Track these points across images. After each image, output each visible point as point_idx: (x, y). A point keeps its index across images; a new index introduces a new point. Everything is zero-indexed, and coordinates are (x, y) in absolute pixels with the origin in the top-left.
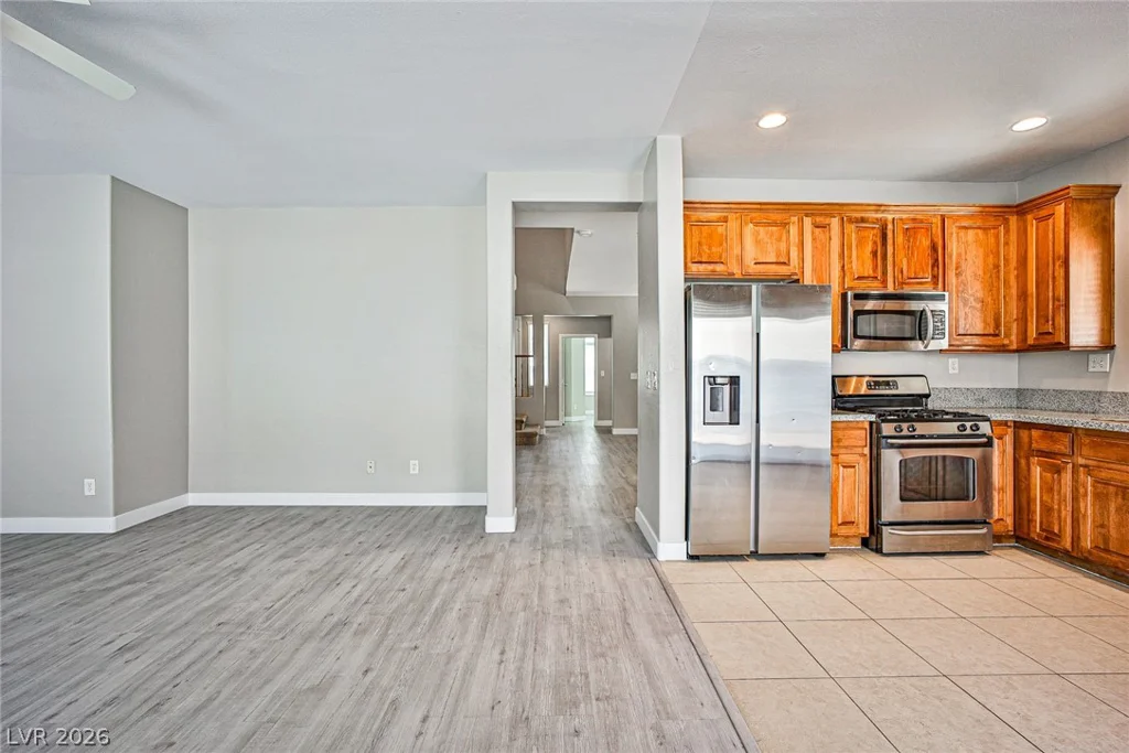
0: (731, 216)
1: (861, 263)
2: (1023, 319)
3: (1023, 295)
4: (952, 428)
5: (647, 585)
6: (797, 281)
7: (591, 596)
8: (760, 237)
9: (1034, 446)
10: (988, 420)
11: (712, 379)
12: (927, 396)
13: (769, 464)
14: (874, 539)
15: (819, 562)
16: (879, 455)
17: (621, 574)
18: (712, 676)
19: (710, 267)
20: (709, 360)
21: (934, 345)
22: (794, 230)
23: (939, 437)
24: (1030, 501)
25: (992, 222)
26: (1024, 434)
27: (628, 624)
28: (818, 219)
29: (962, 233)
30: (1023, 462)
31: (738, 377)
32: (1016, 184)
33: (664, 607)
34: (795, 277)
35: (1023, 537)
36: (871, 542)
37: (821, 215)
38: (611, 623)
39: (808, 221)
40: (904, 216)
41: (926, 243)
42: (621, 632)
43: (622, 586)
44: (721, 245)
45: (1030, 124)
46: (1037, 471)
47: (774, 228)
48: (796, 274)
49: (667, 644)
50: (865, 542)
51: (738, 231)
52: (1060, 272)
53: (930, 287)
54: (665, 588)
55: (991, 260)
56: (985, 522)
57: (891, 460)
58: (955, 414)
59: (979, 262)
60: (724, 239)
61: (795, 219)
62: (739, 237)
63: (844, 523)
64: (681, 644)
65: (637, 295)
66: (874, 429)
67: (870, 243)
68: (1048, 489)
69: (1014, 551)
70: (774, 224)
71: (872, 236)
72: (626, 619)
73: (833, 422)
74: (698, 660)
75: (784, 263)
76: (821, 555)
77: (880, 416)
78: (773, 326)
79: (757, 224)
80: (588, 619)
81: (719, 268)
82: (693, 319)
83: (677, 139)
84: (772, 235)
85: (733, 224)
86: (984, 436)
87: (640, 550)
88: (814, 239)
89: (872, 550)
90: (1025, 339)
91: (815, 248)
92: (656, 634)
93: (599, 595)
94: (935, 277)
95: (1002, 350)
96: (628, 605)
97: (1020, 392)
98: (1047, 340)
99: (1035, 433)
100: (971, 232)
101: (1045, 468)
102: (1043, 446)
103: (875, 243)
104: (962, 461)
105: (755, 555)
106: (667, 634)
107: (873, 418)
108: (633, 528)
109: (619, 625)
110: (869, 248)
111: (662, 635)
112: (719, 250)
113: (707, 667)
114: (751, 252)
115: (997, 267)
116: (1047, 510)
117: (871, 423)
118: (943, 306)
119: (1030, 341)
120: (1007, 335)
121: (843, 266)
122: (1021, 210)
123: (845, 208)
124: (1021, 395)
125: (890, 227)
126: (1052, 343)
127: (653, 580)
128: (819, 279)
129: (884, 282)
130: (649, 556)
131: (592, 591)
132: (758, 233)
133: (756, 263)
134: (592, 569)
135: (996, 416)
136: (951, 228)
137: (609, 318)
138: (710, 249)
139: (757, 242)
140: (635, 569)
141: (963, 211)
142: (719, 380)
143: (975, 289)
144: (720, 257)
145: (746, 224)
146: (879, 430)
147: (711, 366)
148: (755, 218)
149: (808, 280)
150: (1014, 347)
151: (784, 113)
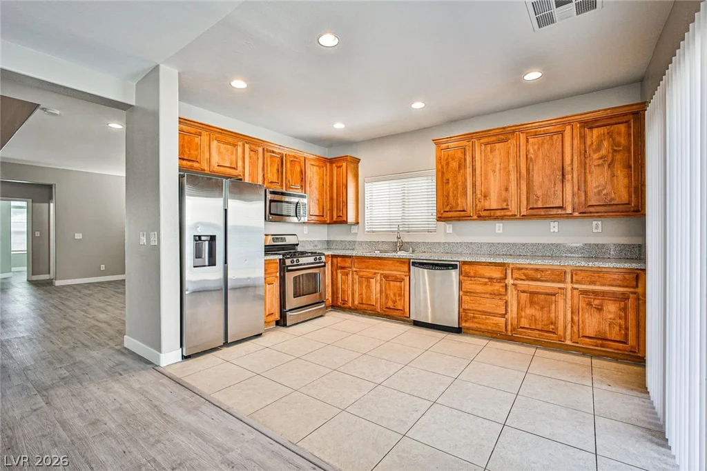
0: (204, 133)
1: (272, 175)
2: (331, 210)
3: (331, 199)
4: (311, 259)
5: (163, 385)
6: (241, 179)
7: (120, 409)
8: (221, 150)
9: (339, 265)
10: (324, 255)
11: (198, 238)
12: (297, 245)
13: (234, 289)
14: (282, 320)
15: (259, 339)
16: (284, 276)
17: (136, 386)
18: (240, 417)
19: (190, 163)
20: (196, 226)
21: (303, 219)
22: (240, 150)
23: (308, 264)
24: (337, 289)
25: (321, 164)
26: (335, 260)
27: (165, 414)
28: (252, 146)
29: (312, 167)
30: (335, 272)
31: (215, 236)
32: (327, 149)
33: (186, 394)
34: (240, 177)
35: (335, 307)
36: (282, 322)
37: (254, 144)
38: (149, 419)
39: (247, 146)
40: (290, 154)
41: (299, 169)
42: (162, 421)
43: (143, 392)
44: (197, 150)
45: (339, 126)
46: (340, 275)
47: (229, 146)
48: (240, 175)
49: (200, 413)
50: (277, 323)
51: (208, 144)
52: (345, 191)
53: (300, 191)
54: (178, 382)
55: (321, 182)
56: (323, 302)
57: (290, 277)
58: (312, 253)
59: (317, 181)
60: (198, 147)
61: (240, 143)
62: (208, 147)
63: (269, 315)
64: (210, 410)
65: (124, 174)
66: (282, 262)
67: (276, 165)
68: (343, 282)
69: (332, 312)
70: (229, 144)
71: (277, 161)
72: (160, 412)
73: (265, 260)
74: (226, 413)
75: (234, 168)
76: (260, 335)
77: (283, 256)
78: (234, 205)
79: (219, 141)
80: (128, 424)
81: (195, 165)
82: (187, 197)
83: (176, 72)
84: (228, 150)
85: (205, 138)
86: (322, 262)
87: (142, 365)
88: (250, 157)
89: (281, 326)
90: (332, 218)
91: (250, 162)
92: (189, 411)
93: (127, 405)
94: (302, 186)
95: (324, 223)
96: (157, 403)
97: (328, 242)
98: (340, 219)
99: (339, 259)
100: (315, 167)
101: (343, 274)
102: (342, 265)
103: (278, 165)
104: (315, 274)
105: (227, 344)
106: (197, 408)
107: (281, 257)
108: (126, 352)
109: (158, 418)
110: (276, 167)
111: (193, 410)
112: (196, 153)
113: (234, 414)
114: (216, 159)
115: (323, 185)
116: (343, 291)
117: (280, 259)
118: (305, 201)
119: (334, 219)
120: (326, 216)
121: (264, 175)
122: (331, 161)
123: (265, 143)
124: (329, 243)
125: (284, 158)
126: (342, 221)
127: (165, 381)
128: (253, 181)
129: (282, 186)
130: (152, 366)
131: (118, 405)
132: (220, 146)
133: (218, 166)
134: (107, 390)
135: (326, 253)
136: (308, 165)
137: (50, 187)
138: (189, 151)
139: (220, 153)
140: (145, 378)
141: (312, 157)
142: (203, 238)
143: (316, 194)
144: (196, 158)
145: (213, 140)
146: (284, 263)
147: (198, 229)
148: (218, 137)
149: (247, 179)
150: (328, 222)
151: (245, 81)
